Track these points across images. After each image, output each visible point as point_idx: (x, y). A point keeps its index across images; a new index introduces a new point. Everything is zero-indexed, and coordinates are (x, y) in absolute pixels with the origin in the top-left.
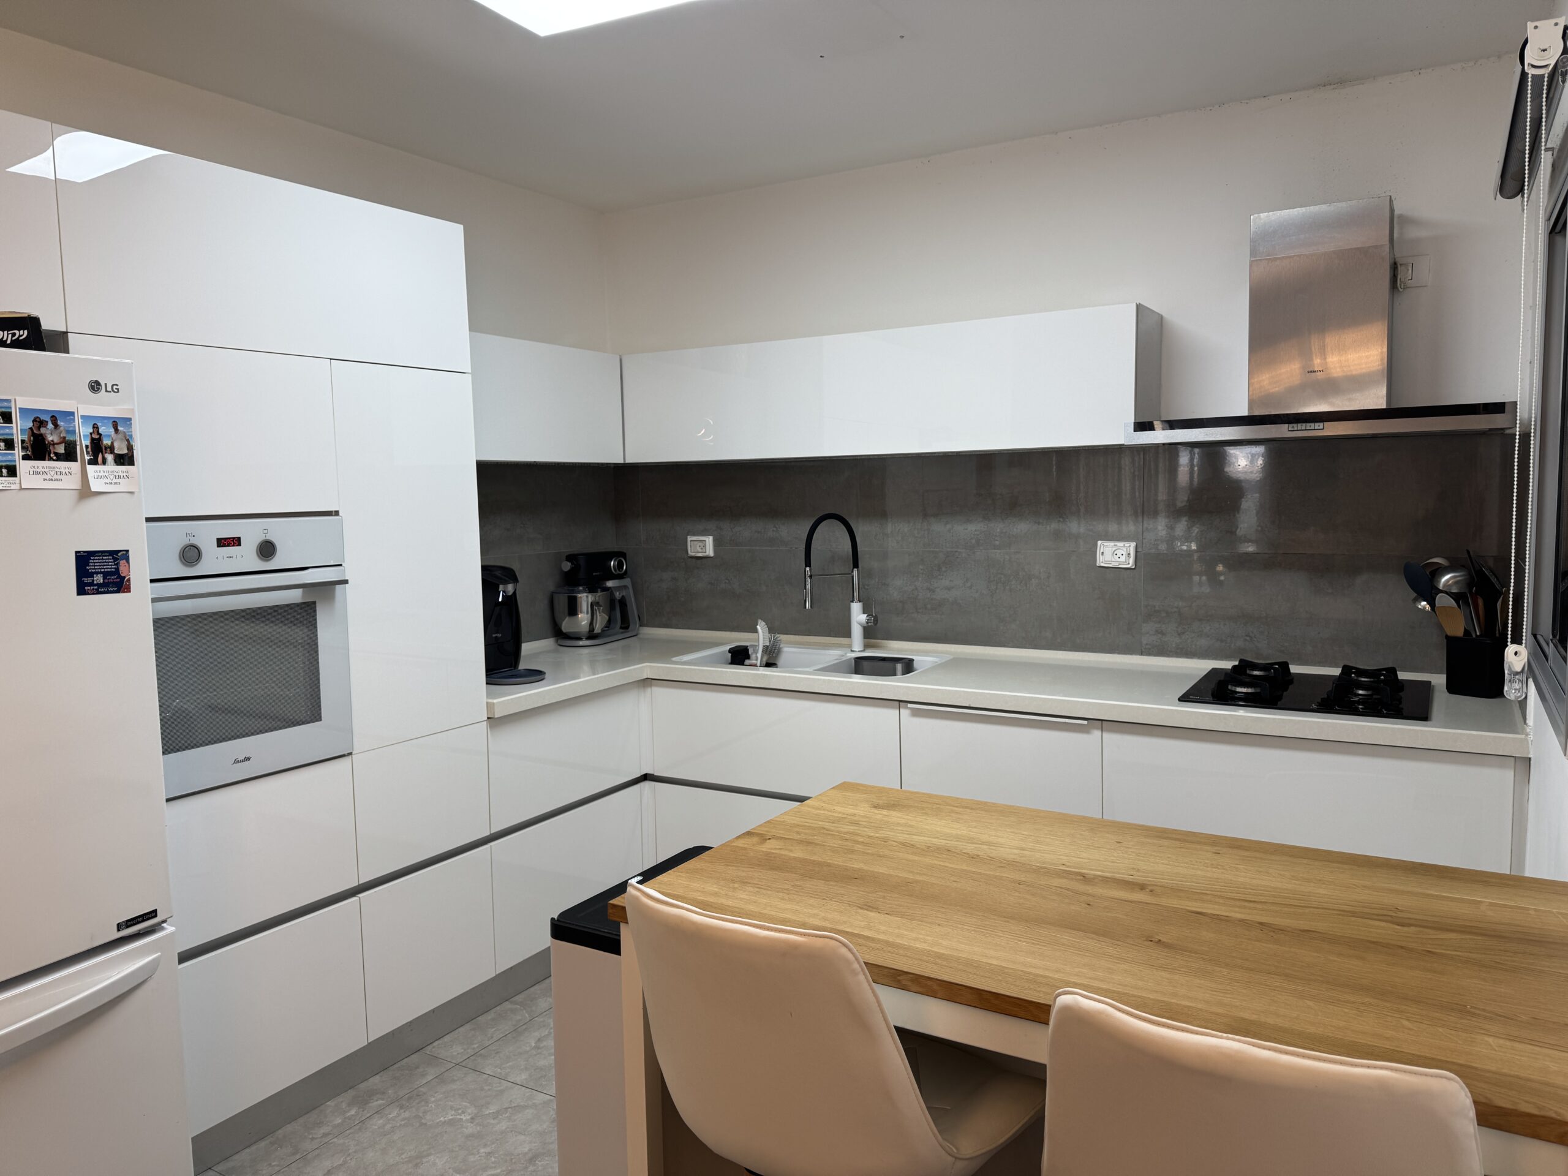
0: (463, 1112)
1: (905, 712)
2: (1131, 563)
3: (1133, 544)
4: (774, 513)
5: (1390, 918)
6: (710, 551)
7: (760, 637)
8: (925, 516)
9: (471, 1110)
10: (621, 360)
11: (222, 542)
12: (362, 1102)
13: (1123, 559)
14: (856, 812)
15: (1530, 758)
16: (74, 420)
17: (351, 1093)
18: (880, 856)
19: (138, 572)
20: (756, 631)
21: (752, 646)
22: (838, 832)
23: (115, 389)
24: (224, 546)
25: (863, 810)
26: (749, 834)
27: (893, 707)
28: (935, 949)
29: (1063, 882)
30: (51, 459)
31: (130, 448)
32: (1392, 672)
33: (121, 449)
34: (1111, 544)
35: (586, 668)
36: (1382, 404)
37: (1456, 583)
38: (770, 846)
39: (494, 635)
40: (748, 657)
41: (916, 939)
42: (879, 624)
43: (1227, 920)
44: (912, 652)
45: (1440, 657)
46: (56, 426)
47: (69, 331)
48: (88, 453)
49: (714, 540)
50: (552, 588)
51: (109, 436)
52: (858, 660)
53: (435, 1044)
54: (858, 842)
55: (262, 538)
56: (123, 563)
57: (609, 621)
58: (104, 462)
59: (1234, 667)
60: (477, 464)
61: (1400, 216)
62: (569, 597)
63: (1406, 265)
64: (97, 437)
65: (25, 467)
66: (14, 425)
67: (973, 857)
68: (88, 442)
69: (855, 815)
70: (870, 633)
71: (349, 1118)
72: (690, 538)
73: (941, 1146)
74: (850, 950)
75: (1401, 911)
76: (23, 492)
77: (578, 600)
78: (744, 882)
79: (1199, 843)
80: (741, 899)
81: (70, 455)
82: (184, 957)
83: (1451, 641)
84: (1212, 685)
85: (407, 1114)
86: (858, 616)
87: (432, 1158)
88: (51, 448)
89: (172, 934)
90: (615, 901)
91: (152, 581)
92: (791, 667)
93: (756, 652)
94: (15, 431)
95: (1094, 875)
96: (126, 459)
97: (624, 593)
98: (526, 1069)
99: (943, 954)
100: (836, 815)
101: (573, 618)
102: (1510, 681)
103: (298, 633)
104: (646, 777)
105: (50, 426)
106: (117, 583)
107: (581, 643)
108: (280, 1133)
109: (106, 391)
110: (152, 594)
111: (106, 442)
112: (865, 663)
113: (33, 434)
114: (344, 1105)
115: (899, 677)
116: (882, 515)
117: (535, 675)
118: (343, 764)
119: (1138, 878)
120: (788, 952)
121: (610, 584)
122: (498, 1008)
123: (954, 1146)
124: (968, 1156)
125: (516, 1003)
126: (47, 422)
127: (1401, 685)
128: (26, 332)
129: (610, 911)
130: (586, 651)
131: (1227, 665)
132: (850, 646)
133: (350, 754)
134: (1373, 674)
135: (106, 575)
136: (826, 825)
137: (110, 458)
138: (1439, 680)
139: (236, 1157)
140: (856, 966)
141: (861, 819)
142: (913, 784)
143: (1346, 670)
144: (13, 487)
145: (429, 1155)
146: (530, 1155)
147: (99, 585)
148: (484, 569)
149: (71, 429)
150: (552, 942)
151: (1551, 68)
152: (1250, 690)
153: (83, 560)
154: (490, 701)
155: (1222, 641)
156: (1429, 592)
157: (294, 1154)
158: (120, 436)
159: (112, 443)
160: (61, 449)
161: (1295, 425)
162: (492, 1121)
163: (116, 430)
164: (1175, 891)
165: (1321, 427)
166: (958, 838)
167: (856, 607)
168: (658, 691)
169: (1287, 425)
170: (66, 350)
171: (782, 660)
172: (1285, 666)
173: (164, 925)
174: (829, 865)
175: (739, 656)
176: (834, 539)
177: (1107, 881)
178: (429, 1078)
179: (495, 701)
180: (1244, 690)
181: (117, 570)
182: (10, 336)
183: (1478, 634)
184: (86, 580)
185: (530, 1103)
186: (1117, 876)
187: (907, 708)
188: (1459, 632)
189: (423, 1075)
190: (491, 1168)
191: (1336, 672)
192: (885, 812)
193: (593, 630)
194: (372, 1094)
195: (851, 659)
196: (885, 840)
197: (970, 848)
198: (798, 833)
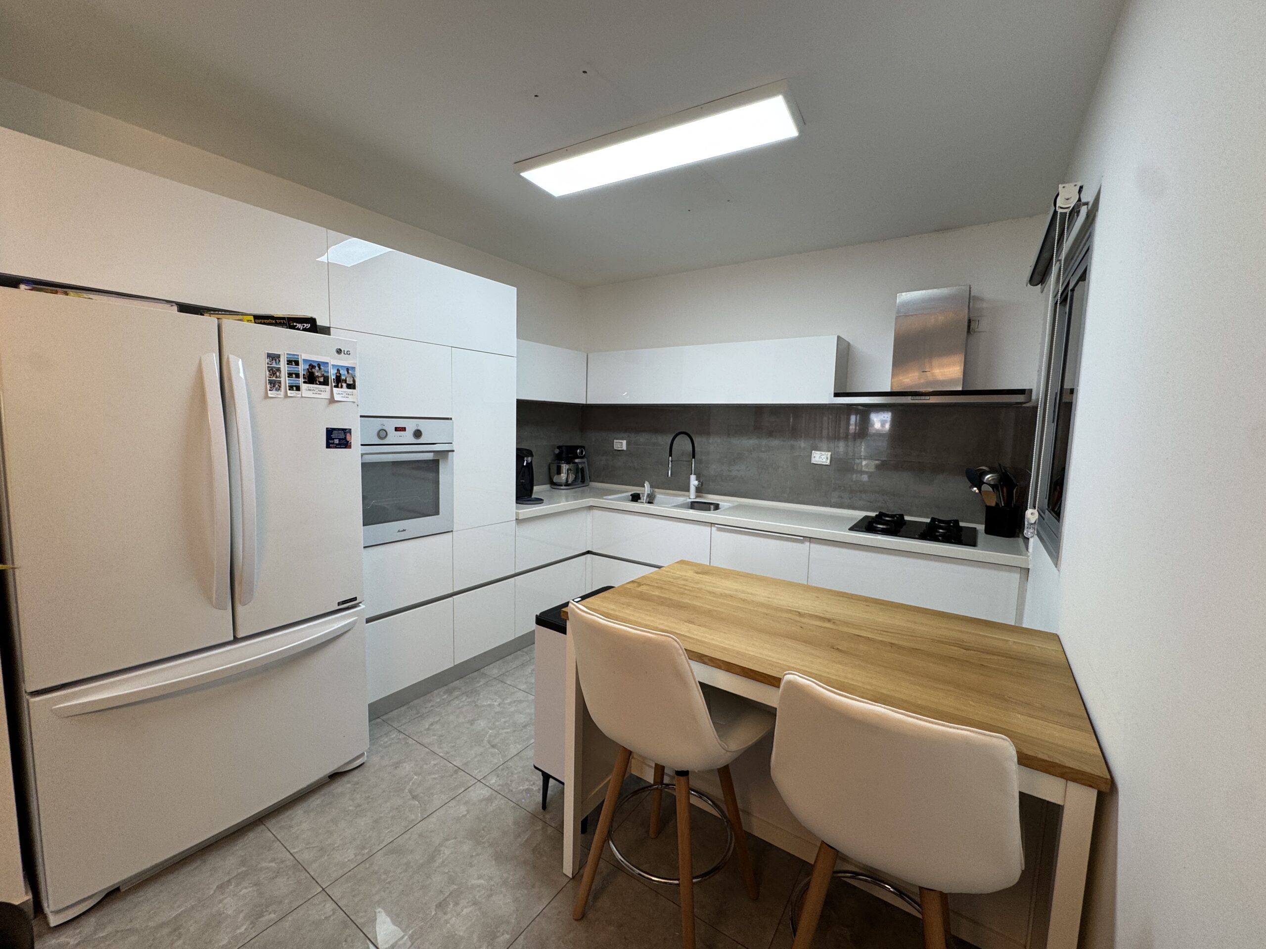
0: (495, 701)
1: (714, 529)
2: (828, 463)
3: (830, 453)
4: (656, 431)
5: (960, 646)
6: (624, 448)
7: (647, 489)
8: (729, 435)
9: (499, 700)
10: (587, 356)
11: (397, 429)
12: (450, 692)
13: (824, 460)
14: (686, 574)
15: (1029, 569)
16: (328, 366)
17: (446, 688)
18: (697, 597)
19: (356, 439)
20: (644, 486)
21: (642, 493)
22: (677, 584)
23: (348, 353)
24: (398, 431)
25: (690, 574)
26: (633, 582)
27: (708, 526)
28: (722, 645)
29: (789, 615)
30: (317, 384)
31: (354, 381)
32: (957, 522)
33: (350, 381)
34: (819, 452)
35: (564, 500)
36: (960, 389)
37: (993, 479)
38: (643, 589)
39: (521, 481)
40: (640, 499)
41: (713, 639)
42: (703, 487)
43: (873, 641)
44: (718, 500)
45: (982, 517)
46: (320, 368)
47: (331, 326)
48: (334, 382)
49: (627, 442)
50: (550, 461)
51: (344, 375)
52: (692, 503)
53: (486, 668)
54: (686, 589)
55: (416, 428)
56: (348, 434)
57: (576, 478)
58: (342, 387)
59: (876, 515)
60: (517, 402)
61: (974, 297)
62: (557, 466)
63: (975, 320)
64: (339, 375)
65: (304, 387)
66: (300, 367)
67: (744, 600)
68: (334, 377)
69: (685, 576)
70: (699, 490)
71: (443, 699)
72: (615, 441)
73: (721, 746)
74: (678, 643)
75: (966, 642)
76: (302, 399)
77: (562, 467)
78: (629, 605)
79: (859, 600)
80: (626, 613)
81: (325, 382)
82: (368, 621)
83: (989, 509)
84: (866, 523)
85: (469, 700)
86: (694, 482)
87: (479, 721)
88: (317, 379)
89: (363, 609)
90: (563, 609)
91: (362, 445)
92: (661, 504)
93: (643, 496)
94: (300, 370)
95: (805, 613)
96: (352, 386)
97: (583, 465)
98: (526, 683)
99: (725, 648)
100: (677, 575)
101: (559, 476)
102: (1028, 528)
103: (431, 475)
104: (588, 552)
105: (317, 368)
106: (345, 444)
107: (562, 488)
108: (411, 704)
109: (344, 354)
110: (361, 451)
111: (343, 377)
112: (696, 504)
113: (309, 372)
114: (442, 693)
115: (712, 512)
116: (708, 434)
117: (539, 501)
118: (449, 535)
119: (828, 616)
120: (647, 642)
121: (577, 461)
122: (515, 653)
123: (726, 745)
124: (733, 750)
125: (523, 652)
126: (315, 366)
127: (962, 528)
128: (309, 325)
129: (562, 614)
130: (564, 491)
131: (873, 514)
132: (689, 496)
133: (452, 531)
134: (948, 522)
135: (340, 439)
136: (672, 580)
137: (344, 385)
138: (981, 528)
139: (391, 713)
140: (681, 651)
141: (689, 578)
142: (715, 563)
143: (933, 520)
144: (298, 396)
145: (478, 720)
146: (524, 724)
147: (337, 444)
148: (518, 450)
149: (327, 370)
150: (536, 627)
151: (1071, 208)
152: (884, 527)
153: (330, 432)
154: (517, 511)
155: (870, 502)
156: (979, 483)
157: (417, 714)
158: (350, 375)
159: (346, 378)
160: (322, 380)
161: (915, 397)
162: (508, 707)
163: (348, 372)
164: (847, 624)
165: (928, 398)
166: (736, 590)
167: (693, 477)
168: (596, 512)
169: (910, 397)
170: (329, 334)
171: (655, 501)
172: (902, 516)
173: (360, 604)
174: (670, 599)
175: (636, 498)
176: (683, 444)
177: (811, 616)
178: (481, 683)
179: (520, 511)
180: (881, 526)
181: (345, 438)
182: (302, 326)
183: (1003, 505)
184: (331, 441)
185: (526, 699)
186: (816, 614)
187: (714, 526)
188: (993, 504)
189: (478, 682)
190: (506, 729)
191: (928, 520)
192: (701, 576)
193: (568, 481)
194: (454, 689)
195: (688, 502)
196: (700, 589)
197: (742, 596)
198: (657, 583)
